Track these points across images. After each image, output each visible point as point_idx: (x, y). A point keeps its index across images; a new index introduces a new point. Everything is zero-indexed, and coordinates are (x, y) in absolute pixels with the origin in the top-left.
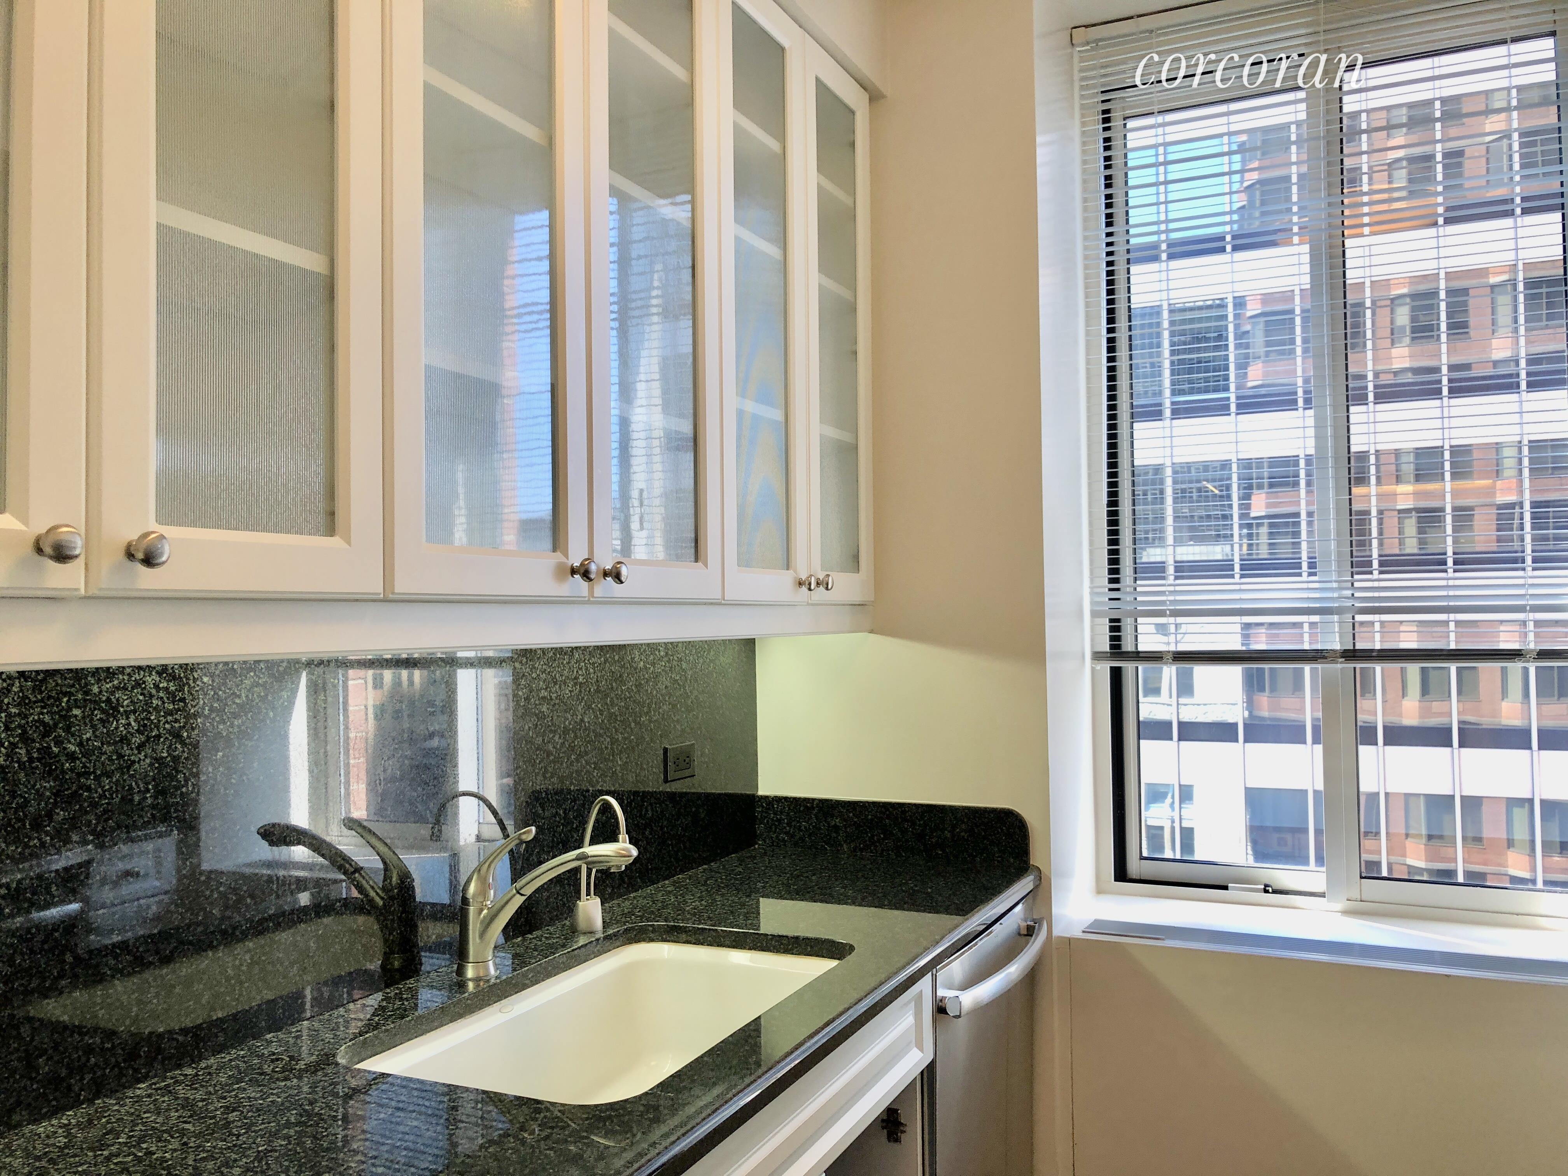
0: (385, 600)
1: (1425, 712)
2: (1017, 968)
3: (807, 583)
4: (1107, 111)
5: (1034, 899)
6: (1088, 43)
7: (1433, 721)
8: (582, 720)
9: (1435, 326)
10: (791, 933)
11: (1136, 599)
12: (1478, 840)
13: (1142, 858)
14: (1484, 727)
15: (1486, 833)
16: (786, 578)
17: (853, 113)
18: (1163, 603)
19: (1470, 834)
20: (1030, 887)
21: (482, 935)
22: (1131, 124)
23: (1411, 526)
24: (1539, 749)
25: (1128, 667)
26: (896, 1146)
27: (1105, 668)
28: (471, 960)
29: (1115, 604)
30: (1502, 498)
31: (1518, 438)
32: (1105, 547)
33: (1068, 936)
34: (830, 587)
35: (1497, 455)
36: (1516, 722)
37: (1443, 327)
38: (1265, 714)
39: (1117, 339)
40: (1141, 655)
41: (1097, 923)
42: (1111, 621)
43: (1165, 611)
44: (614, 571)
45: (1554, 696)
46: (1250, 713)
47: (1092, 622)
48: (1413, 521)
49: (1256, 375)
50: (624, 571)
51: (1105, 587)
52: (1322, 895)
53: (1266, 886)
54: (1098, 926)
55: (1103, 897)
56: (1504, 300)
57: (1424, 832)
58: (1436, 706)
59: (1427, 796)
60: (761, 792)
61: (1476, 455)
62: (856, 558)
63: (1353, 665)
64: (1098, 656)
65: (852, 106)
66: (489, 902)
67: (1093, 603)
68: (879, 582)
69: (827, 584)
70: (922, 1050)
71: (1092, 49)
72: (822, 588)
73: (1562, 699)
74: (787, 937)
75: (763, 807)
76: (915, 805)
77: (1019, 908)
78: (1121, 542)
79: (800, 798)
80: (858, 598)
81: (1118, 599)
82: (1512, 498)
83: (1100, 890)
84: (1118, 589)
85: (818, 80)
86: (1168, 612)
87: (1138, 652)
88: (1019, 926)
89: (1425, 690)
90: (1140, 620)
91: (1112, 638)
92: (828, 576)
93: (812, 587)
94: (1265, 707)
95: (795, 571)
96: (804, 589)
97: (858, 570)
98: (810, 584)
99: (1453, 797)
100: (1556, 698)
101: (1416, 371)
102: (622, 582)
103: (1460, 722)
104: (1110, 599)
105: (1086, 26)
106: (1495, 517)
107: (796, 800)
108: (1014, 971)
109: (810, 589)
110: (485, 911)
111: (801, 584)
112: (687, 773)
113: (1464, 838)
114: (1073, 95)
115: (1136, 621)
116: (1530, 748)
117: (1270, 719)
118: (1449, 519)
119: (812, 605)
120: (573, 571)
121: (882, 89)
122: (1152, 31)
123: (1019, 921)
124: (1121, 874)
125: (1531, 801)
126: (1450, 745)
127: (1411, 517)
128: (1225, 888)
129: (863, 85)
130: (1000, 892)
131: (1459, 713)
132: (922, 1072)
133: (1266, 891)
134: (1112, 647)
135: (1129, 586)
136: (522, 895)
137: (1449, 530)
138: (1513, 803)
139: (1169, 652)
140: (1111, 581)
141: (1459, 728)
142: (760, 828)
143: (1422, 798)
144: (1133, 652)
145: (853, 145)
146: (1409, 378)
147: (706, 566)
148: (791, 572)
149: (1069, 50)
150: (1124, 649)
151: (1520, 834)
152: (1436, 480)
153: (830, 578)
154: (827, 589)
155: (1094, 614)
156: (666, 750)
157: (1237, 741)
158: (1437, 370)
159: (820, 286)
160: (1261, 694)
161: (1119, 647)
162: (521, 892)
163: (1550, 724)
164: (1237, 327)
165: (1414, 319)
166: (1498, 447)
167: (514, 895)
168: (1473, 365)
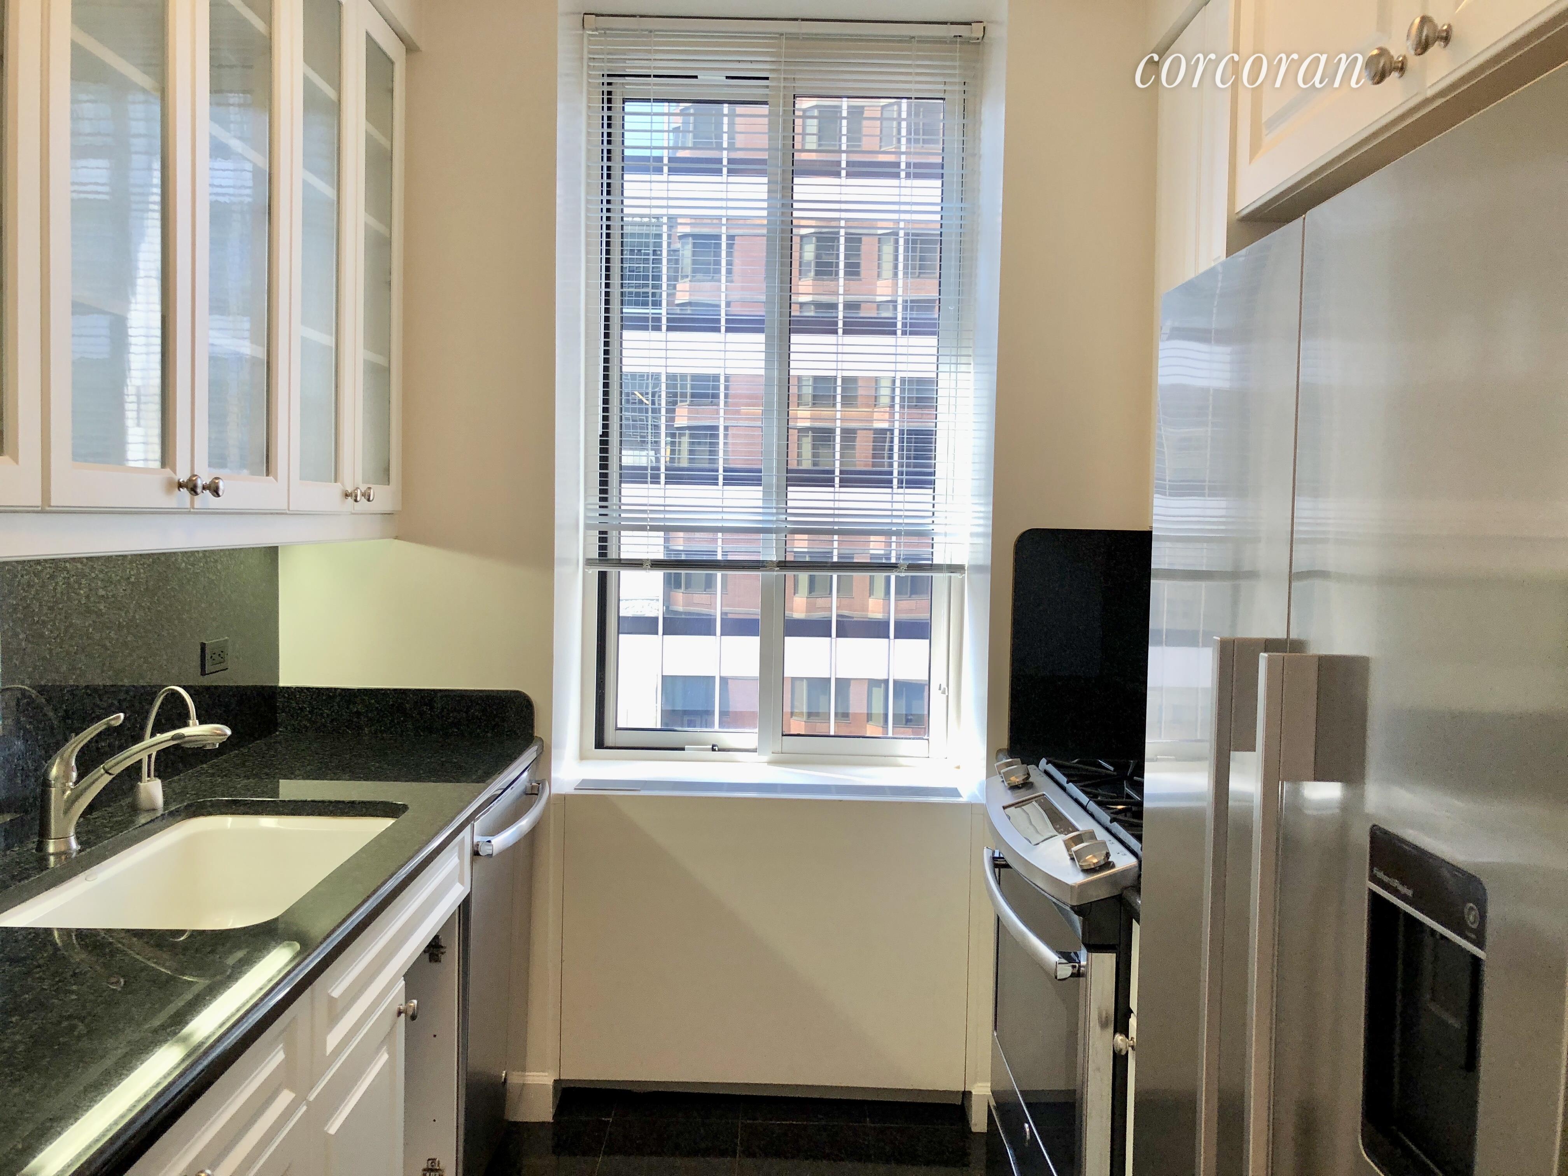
0: (43, 512)
1: (810, 608)
2: (527, 822)
3: (354, 495)
4: (609, 93)
5: (537, 764)
6: (597, 29)
7: (817, 615)
8: (134, 617)
9: (834, 264)
10: (347, 799)
11: (620, 515)
12: (846, 715)
13: (617, 729)
14: (855, 619)
15: (852, 710)
16: (336, 489)
17: (392, 63)
18: (644, 519)
19: (840, 711)
20: (534, 756)
21: (67, 811)
22: (629, 107)
23: (807, 443)
24: (895, 638)
25: (612, 571)
26: (434, 965)
27: (594, 572)
28: (53, 835)
29: (603, 519)
30: (878, 425)
31: (892, 374)
32: (597, 471)
33: (563, 793)
34: (371, 499)
35: (876, 385)
36: (879, 616)
37: (842, 265)
38: (680, 609)
39: (611, 294)
40: (622, 562)
41: (584, 781)
42: (600, 533)
43: (646, 526)
44: (213, 485)
45: (907, 594)
46: (667, 608)
47: (585, 533)
48: (809, 439)
49: (684, 293)
50: (221, 485)
51: (596, 504)
52: (755, 751)
53: (713, 746)
54: (585, 784)
55: (585, 762)
56: (888, 249)
57: (805, 710)
58: (820, 602)
59: (809, 679)
60: (282, 684)
61: (860, 383)
62: (387, 471)
63: (784, 573)
64: (589, 562)
65: (393, 59)
66: (71, 784)
67: (586, 517)
68: (406, 493)
69: (369, 496)
70: (462, 884)
71: (600, 35)
72: (364, 500)
73: (913, 596)
74: (343, 802)
75: (285, 697)
76: (434, 690)
77: (526, 774)
78: (610, 467)
79: (322, 689)
80: (388, 508)
81: (606, 515)
82: (885, 425)
83: (583, 757)
84: (606, 507)
85: (368, 34)
86: (648, 528)
87: (620, 560)
88: (526, 788)
89: (812, 588)
90: (623, 533)
91: (601, 547)
92: (370, 488)
93: (358, 499)
94: (681, 602)
95: (343, 484)
96: (350, 500)
97: (389, 485)
98: (356, 496)
99: (829, 679)
100: (908, 595)
101: (819, 305)
102: (218, 496)
103: (838, 616)
104: (600, 515)
105: (597, 15)
106: (872, 440)
107: (319, 690)
108: (524, 824)
109: (356, 501)
110: (68, 792)
111: (347, 495)
112: (222, 666)
113: (836, 714)
114: (582, 73)
115: (620, 534)
116: (888, 637)
117: (685, 613)
118: (838, 439)
119: (355, 514)
120: (180, 485)
121: (418, 44)
122: (651, 31)
123: (526, 783)
124: (600, 744)
125: (886, 682)
126: (830, 636)
127: (808, 436)
128: (683, 749)
129: (402, 38)
130: (516, 758)
131: (838, 608)
132: (459, 906)
133: (713, 750)
134: (600, 555)
135: (616, 505)
136: (110, 774)
137: (838, 447)
138: (873, 683)
139: (648, 560)
140: (601, 499)
141: (837, 621)
142: (281, 717)
143: (805, 682)
144: (616, 559)
145: (392, 91)
146: (811, 313)
147: (276, 479)
148: (339, 484)
149: (581, 32)
150: (609, 557)
151: (878, 709)
152: (828, 405)
153: (372, 491)
154: (369, 500)
155: (587, 527)
156: (203, 646)
157: (657, 633)
158: (834, 306)
159: (366, 224)
160: (678, 590)
161: (605, 555)
162: (110, 772)
163: (904, 616)
164: (669, 244)
165: (818, 256)
166: (877, 380)
167: (102, 775)
168: (863, 305)
